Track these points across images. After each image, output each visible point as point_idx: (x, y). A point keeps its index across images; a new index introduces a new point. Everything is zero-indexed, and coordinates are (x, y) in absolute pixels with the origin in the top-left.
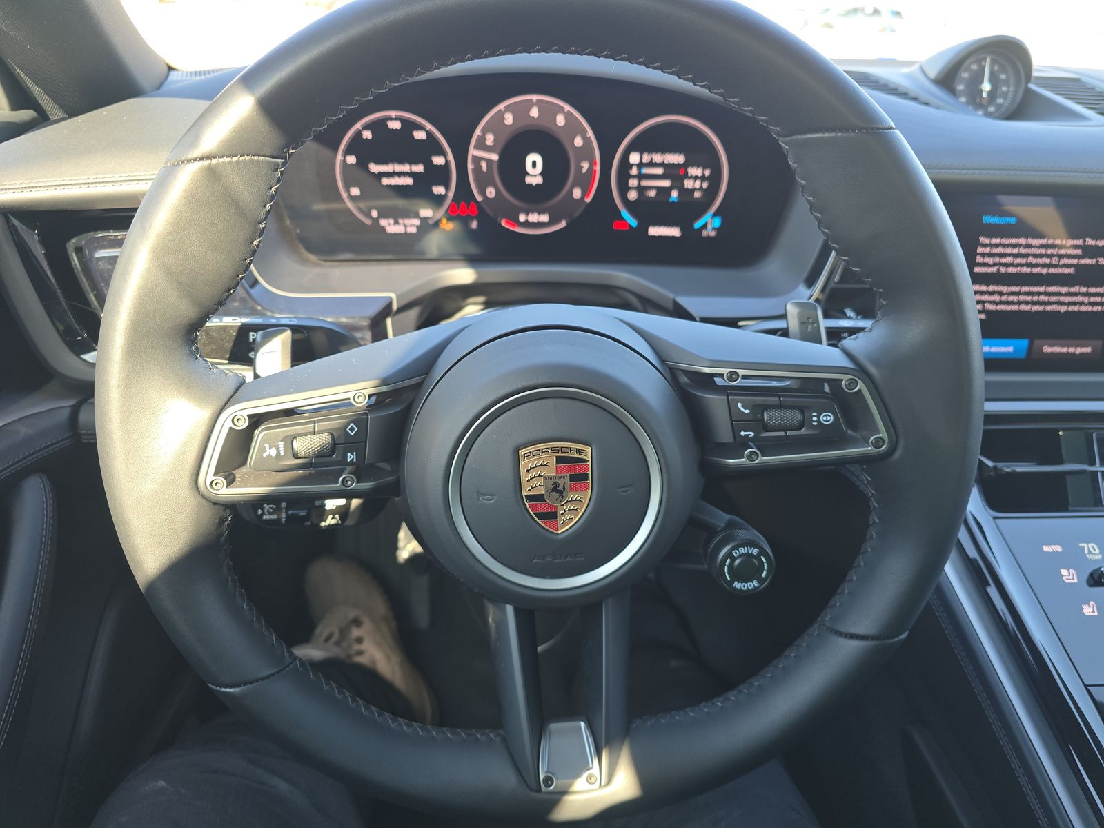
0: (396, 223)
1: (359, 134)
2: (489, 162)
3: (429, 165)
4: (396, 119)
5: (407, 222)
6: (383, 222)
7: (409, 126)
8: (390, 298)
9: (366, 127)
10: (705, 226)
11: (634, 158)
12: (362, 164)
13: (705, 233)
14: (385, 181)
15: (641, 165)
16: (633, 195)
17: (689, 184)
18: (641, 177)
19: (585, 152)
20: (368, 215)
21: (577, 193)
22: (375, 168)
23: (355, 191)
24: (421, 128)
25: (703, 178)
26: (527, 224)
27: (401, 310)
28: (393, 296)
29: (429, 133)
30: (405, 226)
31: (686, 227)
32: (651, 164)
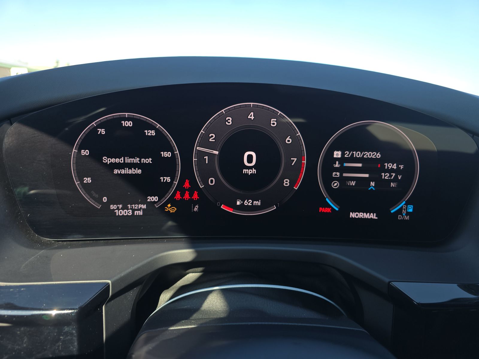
0: (125, 208)
1: (95, 130)
2: (211, 155)
3: (157, 158)
4: (128, 119)
5: (135, 206)
6: (112, 207)
7: (140, 125)
8: (108, 284)
9: (100, 126)
10: (400, 211)
11: (337, 154)
12: (96, 156)
13: (400, 217)
14: (116, 171)
15: (342, 160)
16: (335, 185)
17: (385, 176)
18: (343, 170)
19: (294, 149)
20: (100, 201)
21: (287, 183)
22: (107, 160)
23: (88, 180)
24: (151, 127)
25: (397, 171)
26: (242, 208)
27: (115, 296)
28: (109, 281)
29: (157, 131)
30: (133, 210)
31: (383, 212)
32: (353, 159)
